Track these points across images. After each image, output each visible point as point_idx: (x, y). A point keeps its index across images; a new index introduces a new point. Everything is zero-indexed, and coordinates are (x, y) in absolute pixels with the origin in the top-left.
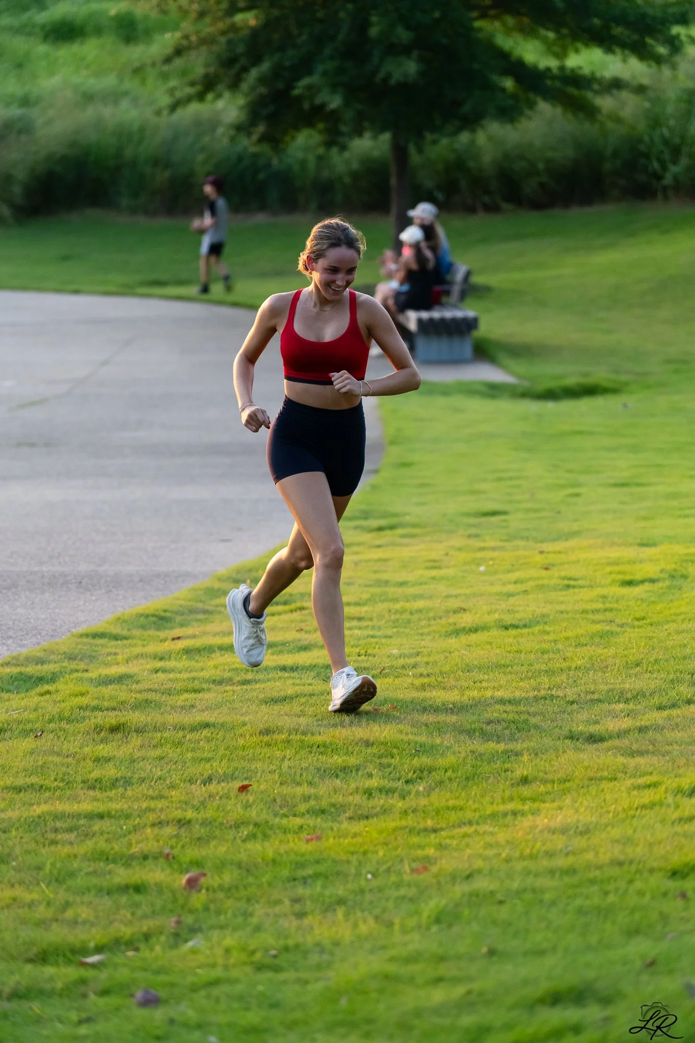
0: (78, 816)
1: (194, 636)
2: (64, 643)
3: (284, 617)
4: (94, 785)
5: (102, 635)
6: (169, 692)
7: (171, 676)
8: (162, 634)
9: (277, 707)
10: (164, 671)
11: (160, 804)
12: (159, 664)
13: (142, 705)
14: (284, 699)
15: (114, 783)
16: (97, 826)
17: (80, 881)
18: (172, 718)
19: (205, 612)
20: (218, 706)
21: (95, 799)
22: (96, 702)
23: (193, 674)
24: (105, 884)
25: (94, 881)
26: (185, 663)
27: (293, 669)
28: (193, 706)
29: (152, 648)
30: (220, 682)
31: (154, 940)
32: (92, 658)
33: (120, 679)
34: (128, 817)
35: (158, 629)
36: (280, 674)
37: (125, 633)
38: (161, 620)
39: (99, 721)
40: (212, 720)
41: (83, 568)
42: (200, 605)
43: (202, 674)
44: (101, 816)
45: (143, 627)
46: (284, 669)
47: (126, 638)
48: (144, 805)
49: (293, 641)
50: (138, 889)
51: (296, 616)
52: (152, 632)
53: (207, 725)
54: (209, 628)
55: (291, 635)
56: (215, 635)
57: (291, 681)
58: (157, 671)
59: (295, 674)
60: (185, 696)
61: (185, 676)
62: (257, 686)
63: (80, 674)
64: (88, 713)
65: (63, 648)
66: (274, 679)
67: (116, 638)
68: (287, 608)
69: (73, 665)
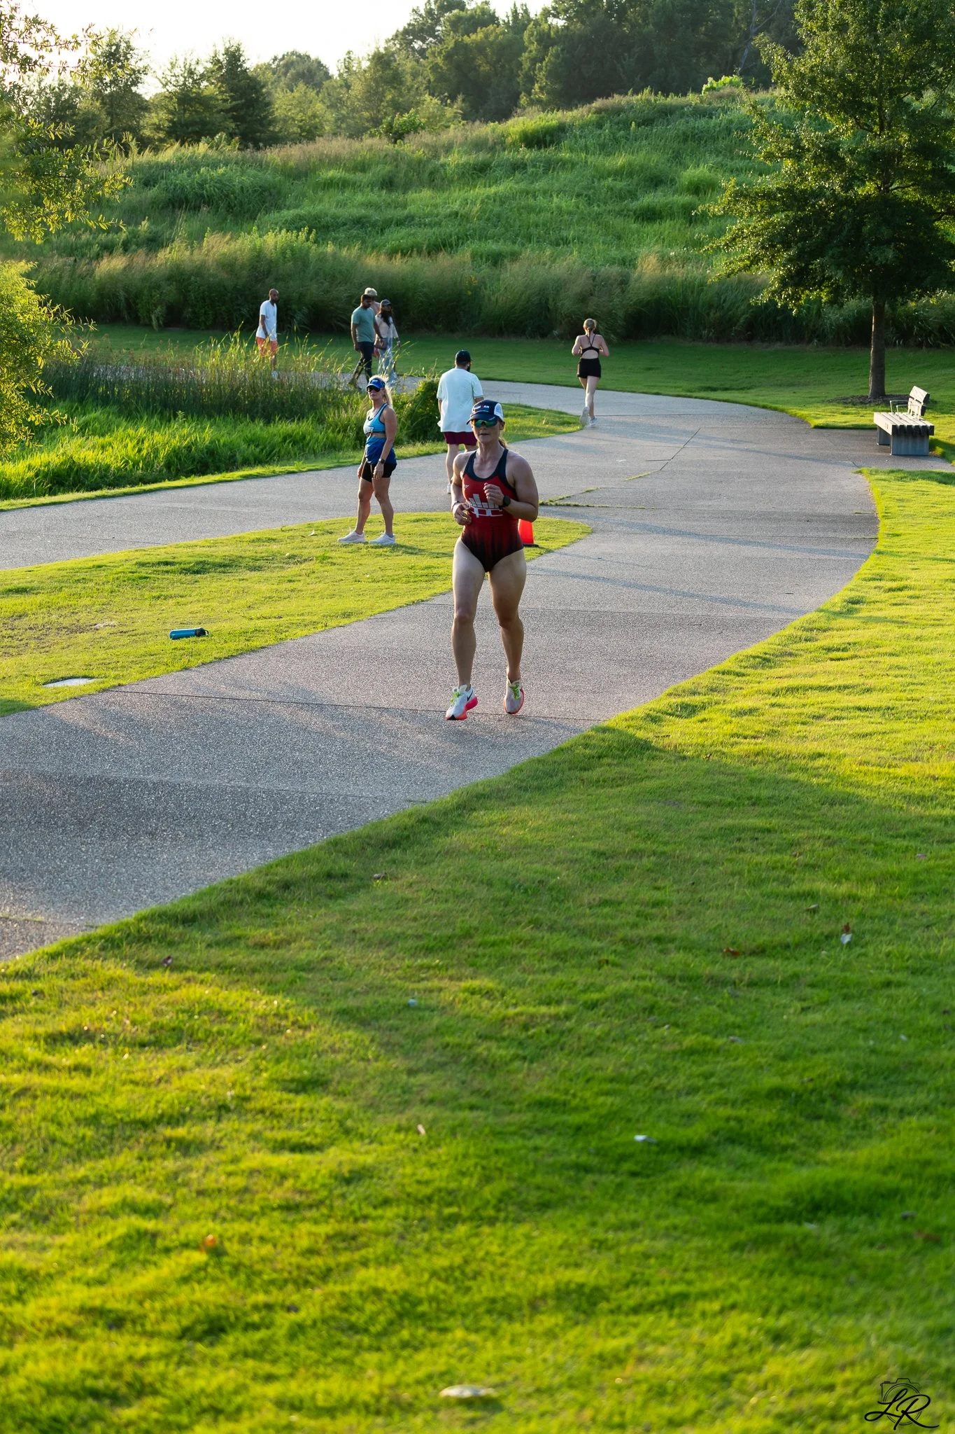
0: (755, 829)
1: (790, 676)
2: (704, 678)
3: (848, 663)
4: (755, 802)
5: (729, 673)
6: (786, 724)
7: (786, 711)
8: (767, 672)
9: (863, 742)
10: (779, 706)
11: (806, 823)
12: (774, 700)
13: (772, 734)
14: (865, 736)
15: (770, 801)
16: (767, 838)
17: (770, 887)
18: (794, 748)
19: (791, 654)
20: (823, 737)
21: (761, 815)
22: (741, 731)
23: (799, 711)
24: (788, 890)
25: (782, 888)
26: (789, 700)
27: (865, 709)
28: (805, 737)
29: (766, 686)
30: (819, 717)
31: (833, 942)
32: (725, 691)
33: (751, 711)
34: (786, 831)
35: (763, 667)
36: (858, 713)
37: (743, 671)
38: (765, 661)
39: (746, 747)
40: (821, 750)
41: (699, 612)
42: (786, 649)
43: (805, 710)
44: (769, 831)
45: (754, 667)
46: (859, 709)
47: (743, 675)
48: (796, 823)
49: (858, 685)
50: (811, 895)
51: (855, 662)
52: (760, 671)
53: (820, 755)
54: (797, 669)
55: (855, 680)
56: (805, 675)
57: (867, 720)
58: (773, 705)
59: (867, 713)
60: (799, 727)
61: (793, 710)
62: (845, 721)
63: (720, 706)
64: (736, 739)
65: (706, 682)
66: (854, 717)
67: (738, 674)
68: (845, 655)
69: (716, 697)
